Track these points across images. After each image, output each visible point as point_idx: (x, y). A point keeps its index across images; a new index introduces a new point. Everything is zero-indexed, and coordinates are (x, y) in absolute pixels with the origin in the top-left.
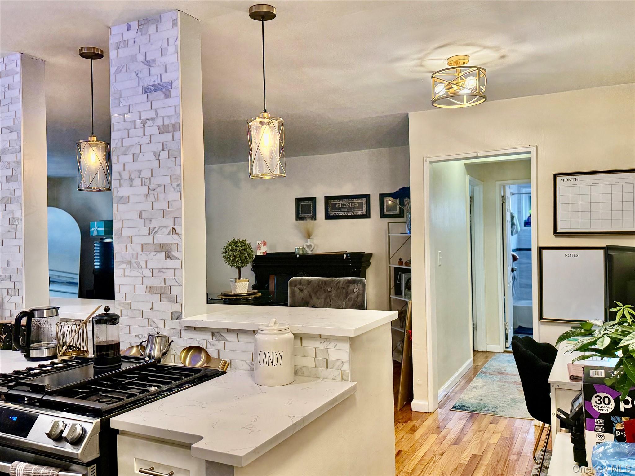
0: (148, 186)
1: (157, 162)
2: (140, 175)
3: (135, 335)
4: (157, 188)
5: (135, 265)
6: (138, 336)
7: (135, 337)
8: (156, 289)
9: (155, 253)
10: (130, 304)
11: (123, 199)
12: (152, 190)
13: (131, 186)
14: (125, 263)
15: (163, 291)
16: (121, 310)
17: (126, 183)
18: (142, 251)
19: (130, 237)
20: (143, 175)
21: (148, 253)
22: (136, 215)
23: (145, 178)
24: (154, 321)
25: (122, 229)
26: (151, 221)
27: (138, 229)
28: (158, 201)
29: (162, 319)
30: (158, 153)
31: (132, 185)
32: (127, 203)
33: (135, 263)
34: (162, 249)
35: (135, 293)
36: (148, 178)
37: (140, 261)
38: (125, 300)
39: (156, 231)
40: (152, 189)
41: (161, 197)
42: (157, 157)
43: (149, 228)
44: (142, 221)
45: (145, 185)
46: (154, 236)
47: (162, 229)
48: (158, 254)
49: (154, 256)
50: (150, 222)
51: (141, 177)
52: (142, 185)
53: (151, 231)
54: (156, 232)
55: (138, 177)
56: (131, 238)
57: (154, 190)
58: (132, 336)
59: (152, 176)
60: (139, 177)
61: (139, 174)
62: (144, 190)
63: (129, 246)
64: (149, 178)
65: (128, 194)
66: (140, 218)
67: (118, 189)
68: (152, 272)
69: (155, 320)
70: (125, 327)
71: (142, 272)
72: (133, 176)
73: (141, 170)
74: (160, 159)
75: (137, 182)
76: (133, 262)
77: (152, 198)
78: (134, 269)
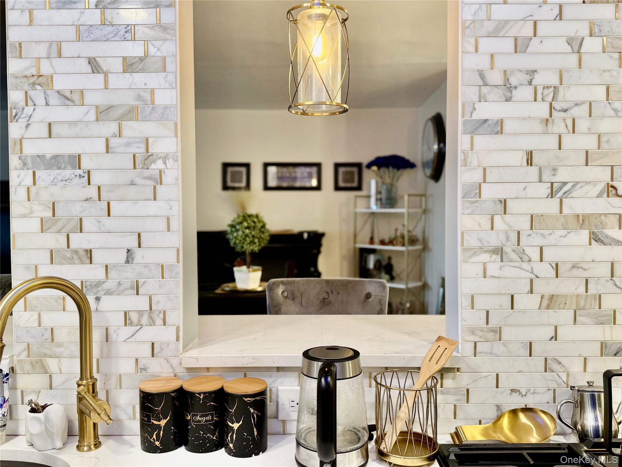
0: (551, 104)
1: (575, 57)
2: (531, 80)
3: (511, 390)
4: (571, 108)
5: (514, 256)
6: (519, 391)
7: (511, 394)
8: (566, 301)
9: (564, 232)
10: (498, 332)
11: (486, 125)
12: (560, 111)
13: (508, 99)
14: (486, 252)
15: (582, 303)
16: (475, 344)
17: (494, 95)
18: (532, 229)
19: (501, 202)
20: (538, 80)
21: (546, 232)
22: (520, 158)
23: (544, 88)
24: (558, 361)
25: (483, 185)
26: (555, 170)
27: (524, 185)
28: (574, 132)
29: (580, 356)
30: (579, 41)
31: (511, 97)
32: (497, 133)
33: (513, 251)
34: (582, 224)
35: (512, 308)
36: (551, 87)
37: (525, 248)
38: (487, 323)
39: (568, 191)
40: (561, 109)
41: (582, 125)
42: (576, 48)
43: (549, 185)
44: (533, 171)
45: (543, 100)
46: (561, 201)
47: (582, 187)
48: (570, 234)
49: (562, 238)
50: (553, 173)
51: (532, 84)
52: (535, 100)
53: (554, 190)
54: (568, 193)
55: (527, 83)
56: (504, 202)
57: (565, 111)
58: (502, 393)
59: (561, 84)
60: (530, 83)
61: (531, 78)
62: (542, 110)
63: (497, 219)
64: (555, 87)
65: (501, 116)
66: (528, 163)
67: (474, 104)
68: (555, 267)
69: (560, 359)
70: (486, 377)
71: (532, 268)
72: (513, 81)
73: (536, 71)
74: (582, 51)
75: (526, 92)
76: (507, 249)
77: (559, 127)
78: (512, 264)
